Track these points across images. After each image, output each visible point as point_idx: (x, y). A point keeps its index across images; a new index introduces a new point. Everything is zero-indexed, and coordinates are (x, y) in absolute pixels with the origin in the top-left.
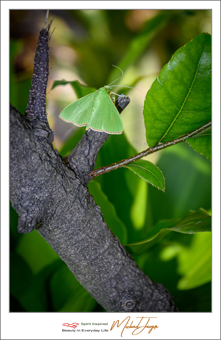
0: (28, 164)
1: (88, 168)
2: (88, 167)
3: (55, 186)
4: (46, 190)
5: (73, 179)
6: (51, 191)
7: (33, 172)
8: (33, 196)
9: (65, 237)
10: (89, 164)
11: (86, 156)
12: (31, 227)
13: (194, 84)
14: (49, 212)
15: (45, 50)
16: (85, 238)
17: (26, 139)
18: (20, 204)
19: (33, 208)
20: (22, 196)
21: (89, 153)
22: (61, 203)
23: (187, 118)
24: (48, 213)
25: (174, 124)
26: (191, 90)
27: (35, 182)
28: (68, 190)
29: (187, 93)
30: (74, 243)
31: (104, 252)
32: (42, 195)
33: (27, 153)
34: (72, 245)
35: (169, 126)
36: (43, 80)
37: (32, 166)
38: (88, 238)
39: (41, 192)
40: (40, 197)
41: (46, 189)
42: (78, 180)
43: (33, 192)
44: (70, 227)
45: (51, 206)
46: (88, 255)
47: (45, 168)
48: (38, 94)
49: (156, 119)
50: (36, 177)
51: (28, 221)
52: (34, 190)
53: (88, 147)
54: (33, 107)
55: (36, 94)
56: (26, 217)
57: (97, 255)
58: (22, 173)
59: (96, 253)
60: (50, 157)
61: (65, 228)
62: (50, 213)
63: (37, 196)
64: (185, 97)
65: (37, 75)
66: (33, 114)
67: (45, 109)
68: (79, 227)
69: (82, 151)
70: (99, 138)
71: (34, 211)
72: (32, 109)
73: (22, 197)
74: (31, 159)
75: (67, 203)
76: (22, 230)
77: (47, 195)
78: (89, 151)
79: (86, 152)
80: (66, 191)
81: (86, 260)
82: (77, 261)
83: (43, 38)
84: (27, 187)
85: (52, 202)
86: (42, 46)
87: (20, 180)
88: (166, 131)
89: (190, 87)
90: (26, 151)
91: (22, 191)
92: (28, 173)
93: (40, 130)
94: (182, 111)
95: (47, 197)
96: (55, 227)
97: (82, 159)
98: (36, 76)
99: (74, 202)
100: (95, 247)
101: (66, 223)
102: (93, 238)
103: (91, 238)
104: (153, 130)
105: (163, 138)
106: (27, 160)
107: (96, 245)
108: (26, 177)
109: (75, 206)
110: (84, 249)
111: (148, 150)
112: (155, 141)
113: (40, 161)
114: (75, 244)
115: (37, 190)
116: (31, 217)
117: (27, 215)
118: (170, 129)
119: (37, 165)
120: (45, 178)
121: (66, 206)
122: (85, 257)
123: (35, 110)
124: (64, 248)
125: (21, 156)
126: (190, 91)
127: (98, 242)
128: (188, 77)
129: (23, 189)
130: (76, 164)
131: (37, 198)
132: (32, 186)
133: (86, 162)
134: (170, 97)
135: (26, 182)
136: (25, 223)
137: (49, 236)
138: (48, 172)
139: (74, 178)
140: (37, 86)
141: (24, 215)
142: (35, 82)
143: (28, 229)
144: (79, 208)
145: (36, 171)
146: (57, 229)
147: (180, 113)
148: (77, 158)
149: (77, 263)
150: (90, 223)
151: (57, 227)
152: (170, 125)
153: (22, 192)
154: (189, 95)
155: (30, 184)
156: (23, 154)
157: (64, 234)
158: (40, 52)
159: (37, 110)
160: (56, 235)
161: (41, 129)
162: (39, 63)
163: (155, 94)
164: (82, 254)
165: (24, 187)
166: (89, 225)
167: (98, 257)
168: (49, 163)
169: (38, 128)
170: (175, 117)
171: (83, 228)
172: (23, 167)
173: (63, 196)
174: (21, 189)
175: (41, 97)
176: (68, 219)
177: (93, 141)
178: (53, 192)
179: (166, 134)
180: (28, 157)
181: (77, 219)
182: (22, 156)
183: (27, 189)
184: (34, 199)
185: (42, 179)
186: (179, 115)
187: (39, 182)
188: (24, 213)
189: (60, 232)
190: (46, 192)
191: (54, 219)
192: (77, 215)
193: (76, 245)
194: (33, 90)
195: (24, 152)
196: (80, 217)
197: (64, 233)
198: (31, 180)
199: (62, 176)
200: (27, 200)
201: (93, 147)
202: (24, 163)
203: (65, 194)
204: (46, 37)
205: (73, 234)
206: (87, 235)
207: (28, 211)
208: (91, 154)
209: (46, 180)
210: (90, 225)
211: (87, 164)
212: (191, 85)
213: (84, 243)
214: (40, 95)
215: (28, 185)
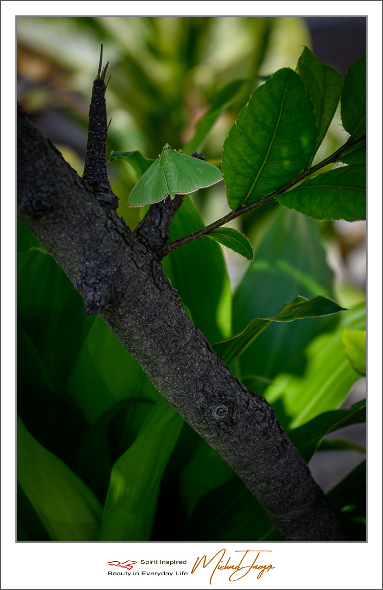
0: (91, 232)
1: (161, 242)
2: (160, 240)
3: (124, 260)
4: (114, 264)
5: (143, 253)
6: (120, 265)
7: (97, 242)
8: (99, 271)
9: (139, 325)
10: (161, 235)
11: (157, 227)
12: (100, 306)
13: (278, 127)
14: (118, 290)
15: (101, 102)
16: (163, 326)
17: (88, 203)
18: (85, 283)
19: (101, 285)
20: (87, 272)
21: (160, 223)
22: (133, 281)
23: (273, 169)
24: (118, 292)
25: (258, 178)
26: (276, 135)
27: (100, 254)
28: (140, 265)
29: (272, 139)
30: (150, 332)
31: (186, 344)
32: (109, 270)
33: (90, 219)
34: (147, 335)
35: (253, 182)
36: (102, 137)
37: (97, 235)
38: (166, 326)
39: (109, 267)
40: (108, 272)
41: (114, 262)
42: (150, 255)
43: (99, 267)
44: (144, 312)
45: (120, 282)
46: (167, 349)
47: (111, 237)
48: (97, 154)
49: (237, 173)
50: (101, 248)
51: (96, 299)
52: (100, 264)
53: (159, 215)
54: (92, 169)
55: (94, 154)
56: (93, 295)
57: (178, 348)
58: (86, 243)
59: (177, 346)
60: (116, 226)
61: (139, 313)
62: (120, 291)
63: (104, 272)
64: (270, 143)
65: (93, 131)
66: (92, 178)
67: (106, 171)
68: (155, 311)
69: (152, 221)
70: (171, 204)
71: (102, 289)
72: (91, 171)
73: (86, 274)
74: (95, 226)
75: (139, 281)
76: (89, 311)
77: (115, 270)
78: (160, 220)
79: (157, 221)
80: (137, 266)
81: (165, 355)
82: (154, 357)
83: (98, 87)
84: (92, 260)
85: (121, 279)
86: (97, 97)
87: (84, 253)
88: (250, 189)
89: (274, 132)
90: (88, 217)
91: (86, 266)
92: (92, 244)
93: (102, 194)
94: (267, 161)
95: (115, 272)
96: (127, 310)
97: (153, 230)
98: (93, 133)
99: (146, 280)
100: (175, 338)
101: (139, 307)
102: (172, 327)
103: (169, 326)
104: (235, 188)
105: (247, 197)
106: (90, 227)
107: (176, 336)
108: (90, 248)
109: (148, 285)
110: (161, 340)
111: (230, 214)
112: (238, 201)
113: (105, 229)
114: (151, 334)
115: (103, 264)
116: (99, 295)
117: (95, 293)
118: (255, 185)
119: (102, 233)
120: (112, 250)
121: (138, 285)
122: (164, 351)
123: (94, 172)
124: (138, 340)
125: (83, 222)
126: (274, 137)
127: (178, 332)
128: (271, 119)
129: (87, 263)
130: (146, 237)
131: (104, 274)
132: (97, 259)
133: (157, 234)
134: (252, 145)
135: (91, 254)
136: (93, 301)
137: (119, 325)
138: (115, 242)
139: (145, 252)
140: (95, 144)
141: (91, 294)
142: (92, 139)
143: (96, 309)
144: (152, 288)
145: (101, 241)
146: (129, 315)
147: (265, 164)
148: (147, 230)
149: (154, 359)
150: (167, 308)
151: (129, 312)
152: (254, 180)
153: (87, 268)
154: (274, 141)
155: (95, 257)
156: (86, 220)
157: (138, 321)
158: (96, 105)
159: (97, 172)
160: (127, 323)
161: (104, 192)
162: (95, 118)
163: (234, 142)
164: (160, 347)
165: (89, 261)
166: (166, 310)
167: (179, 351)
168: (115, 232)
169: (100, 191)
170: (259, 170)
171: (160, 314)
172: (86, 236)
173: (134, 271)
174: (85, 263)
175: (101, 157)
176: (141, 300)
177: (164, 208)
178: (122, 266)
179: (250, 192)
180: (92, 224)
181: (152, 301)
182: (85, 222)
183: (92, 263)
184: (101, 274)
185: (109, 251)
186: (264, 167)
187: (105, 254)
188: (90, 291)
189: (132, 318)
190: (114, 266)
191: (124, 301)
192: (151, 296)
193: (152, 336)
194: (90, 149)
195: (87, 218)
196: (155, 299)
197: (137, 318)
198: (96, 251)
199: (132, 248)
200: (93, 276)
201: (165, 215)
202: (87, 231)
203: (136, 269)
204: (102, 86)
205: (147, 320)
206: (165, 322)
207: (95, 289)
208: (163, 224)
209: (113, 252)
210: (168, 310)
211: (159, 237)
212: (275, 129)
213: (161, 333)
214: (99, 154)
215: (93, 258)
